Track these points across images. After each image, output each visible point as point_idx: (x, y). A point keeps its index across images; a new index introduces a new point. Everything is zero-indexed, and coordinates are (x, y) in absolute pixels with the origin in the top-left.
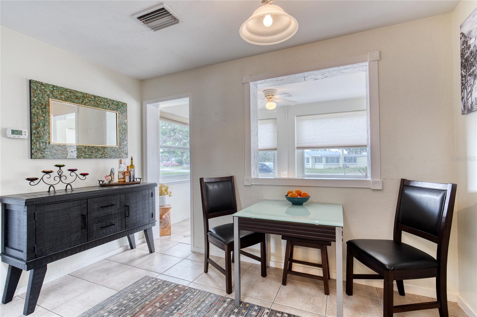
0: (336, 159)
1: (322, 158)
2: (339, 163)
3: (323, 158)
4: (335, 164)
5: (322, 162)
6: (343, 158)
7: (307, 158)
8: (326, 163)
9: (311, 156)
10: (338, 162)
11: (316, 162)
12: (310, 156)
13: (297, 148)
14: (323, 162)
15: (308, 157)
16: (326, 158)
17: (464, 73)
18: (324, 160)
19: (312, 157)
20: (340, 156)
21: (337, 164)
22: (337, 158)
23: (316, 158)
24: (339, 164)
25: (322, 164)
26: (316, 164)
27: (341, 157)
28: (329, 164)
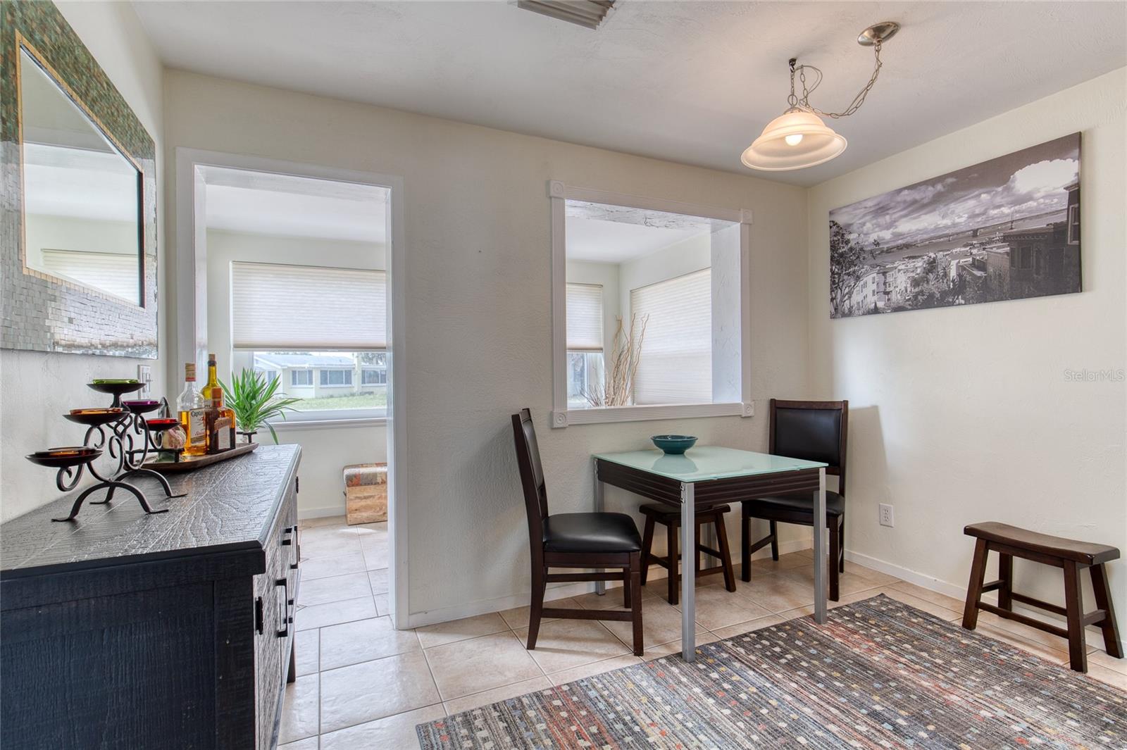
0: (343, 376)
1: (310, 372)
2: (351, 383)
3: (314, 372)
4: (342, 385)
5: (311, 383)
6: (360, 372)
7: (269, 372)
8: (322, 384)
9: (282, 366)
10: (348, 381)
11: (294, 383)
12: (280, 367)
13: (237, 346)
14: (314, 383)
15: (271, 369)
16: (321, 371)
17: (836, 270)
18: (316, 376)
19: (284, 370)
20: (354, 368)
21: (347, 385)
22: (346, 371)
23: (294, 373)
24: (350, 385)
25: (311, 386)
26: (294, 386)
27: (356, 369)
28: (329, 386)
